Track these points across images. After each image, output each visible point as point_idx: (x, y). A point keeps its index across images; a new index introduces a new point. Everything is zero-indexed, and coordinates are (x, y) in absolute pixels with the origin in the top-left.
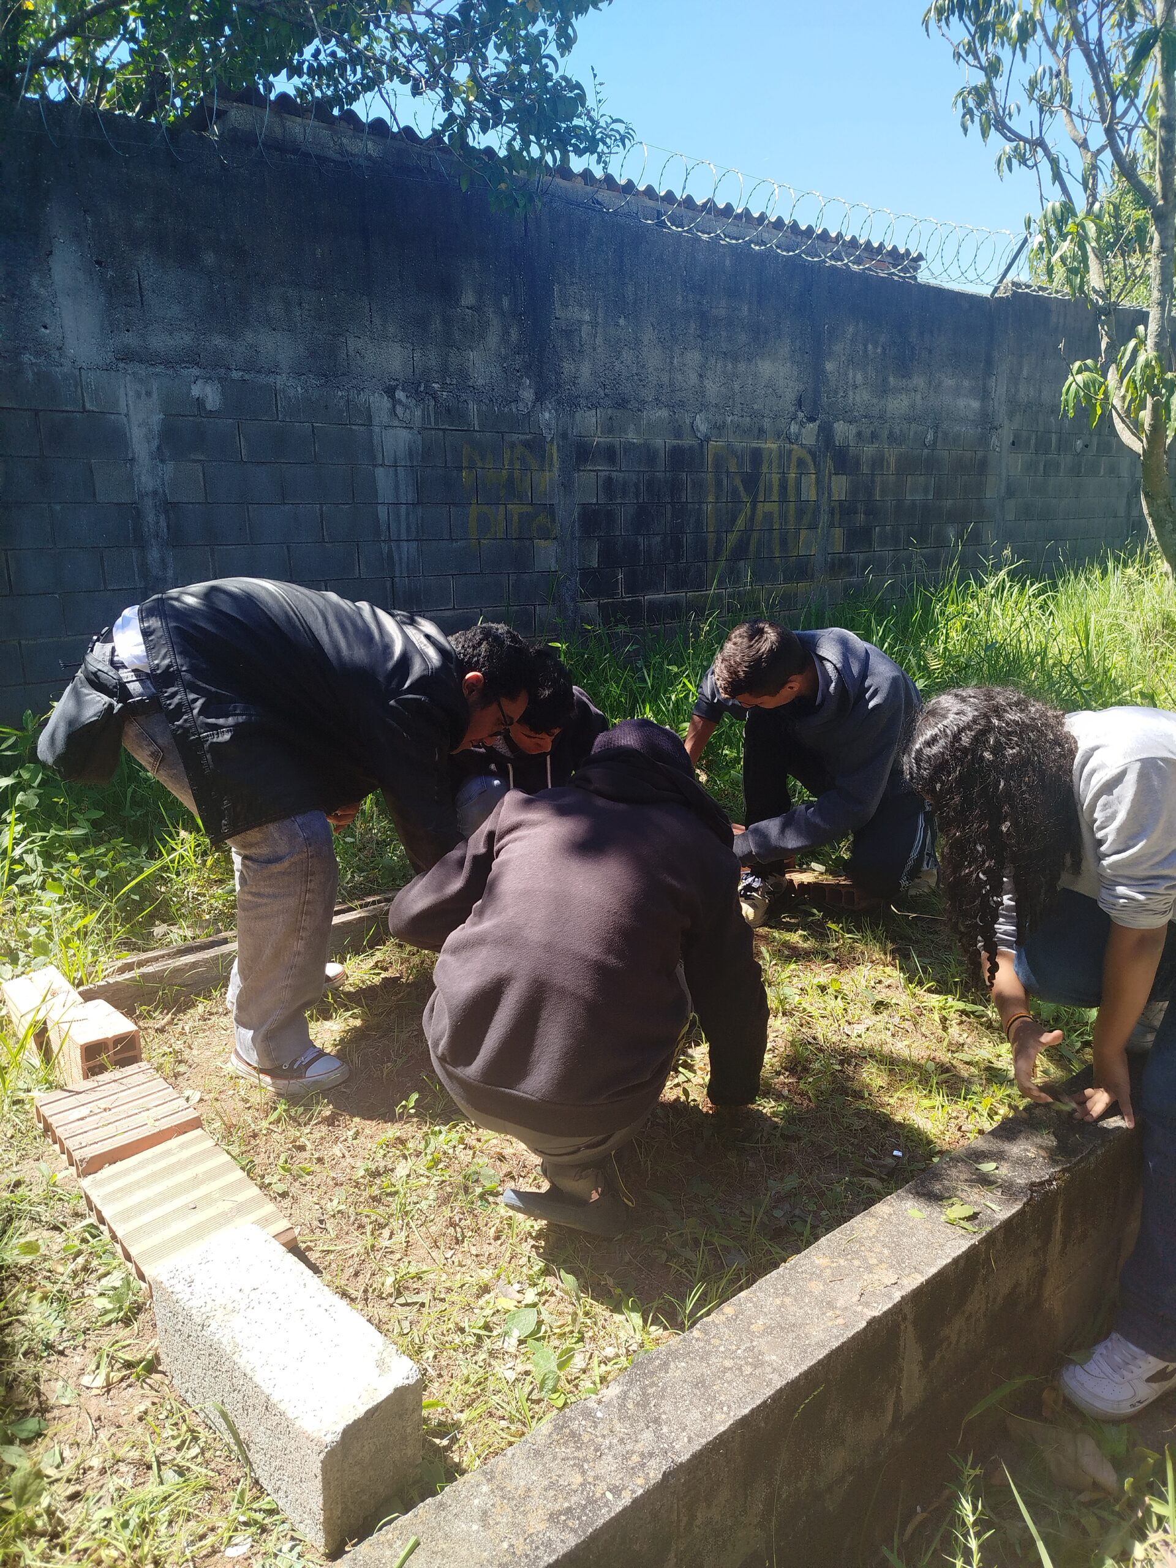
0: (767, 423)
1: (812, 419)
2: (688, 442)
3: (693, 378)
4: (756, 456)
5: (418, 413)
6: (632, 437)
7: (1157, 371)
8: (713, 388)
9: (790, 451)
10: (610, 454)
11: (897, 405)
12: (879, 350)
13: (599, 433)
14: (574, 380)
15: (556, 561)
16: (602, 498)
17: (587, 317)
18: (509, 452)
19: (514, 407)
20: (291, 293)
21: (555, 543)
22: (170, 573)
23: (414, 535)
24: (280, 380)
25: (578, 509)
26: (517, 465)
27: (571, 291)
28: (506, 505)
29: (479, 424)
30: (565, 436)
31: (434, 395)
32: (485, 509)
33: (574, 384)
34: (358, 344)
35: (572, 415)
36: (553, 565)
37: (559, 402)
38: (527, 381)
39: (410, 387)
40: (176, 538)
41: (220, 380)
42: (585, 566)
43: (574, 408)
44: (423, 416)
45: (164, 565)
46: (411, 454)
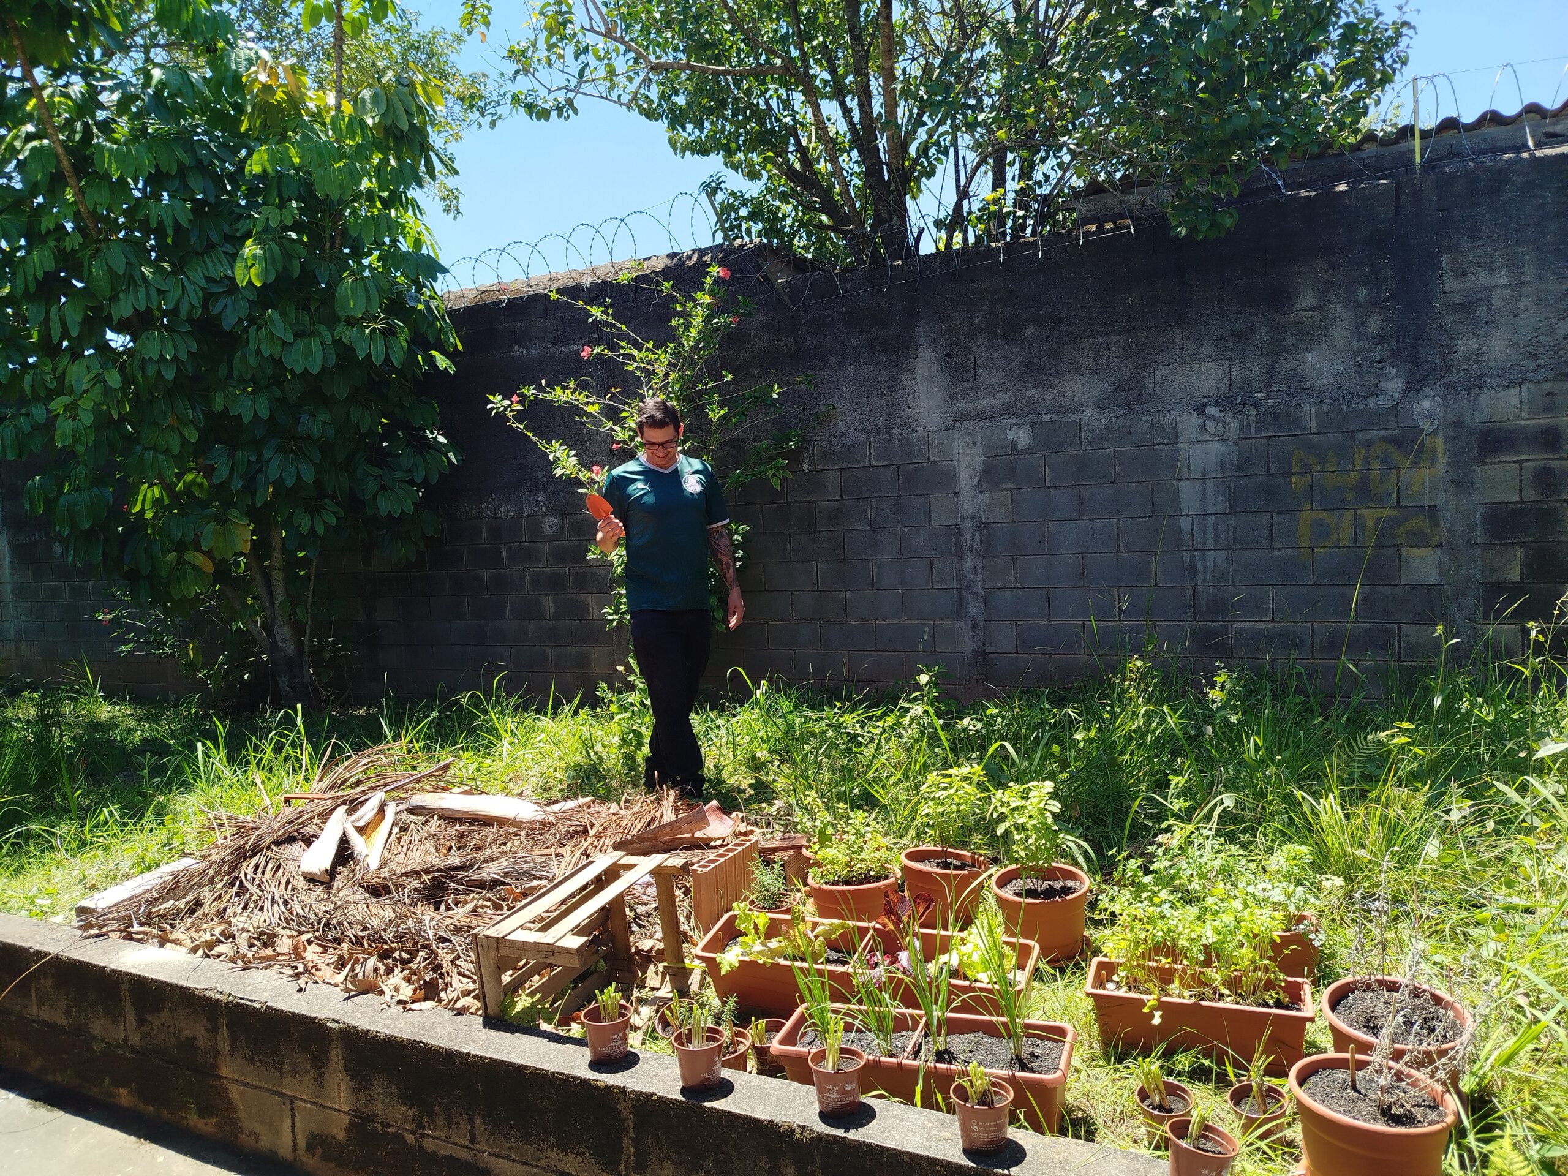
5: (1235, 425)
10: (1547, 438)
13: (1524, 415)
14: (1477, 357)
15: (1440, 573)
16: (1530, 495)
17: (1502, 280)
18: (1363, 451)
19: (1372, 403)
20: (1100, 341)
21: (1439, 551)
22: (980, 577)
23: (1223, 544)
24: (1086, 416)
25: (1481, 510)
26: (1376, 465)
27: (1472, 256)
28: (1355, 510)
29: (1318, 425)
30: (1458, 424)
31: (1256, 405)
32: (1323, 515)
33: (1477, 362)
34: (1167, 371)
35: (1473, 399)
36: (1433, 578)
37: (1449, 387)
38: (1394, 371)
39: (1225, 401)
40: (986, 551)
41: (1031, 424)
42: (1495, 579)
43: (1475, 391)
44: (1241, 428)
45: (975, 571)
46: (1223, 466)
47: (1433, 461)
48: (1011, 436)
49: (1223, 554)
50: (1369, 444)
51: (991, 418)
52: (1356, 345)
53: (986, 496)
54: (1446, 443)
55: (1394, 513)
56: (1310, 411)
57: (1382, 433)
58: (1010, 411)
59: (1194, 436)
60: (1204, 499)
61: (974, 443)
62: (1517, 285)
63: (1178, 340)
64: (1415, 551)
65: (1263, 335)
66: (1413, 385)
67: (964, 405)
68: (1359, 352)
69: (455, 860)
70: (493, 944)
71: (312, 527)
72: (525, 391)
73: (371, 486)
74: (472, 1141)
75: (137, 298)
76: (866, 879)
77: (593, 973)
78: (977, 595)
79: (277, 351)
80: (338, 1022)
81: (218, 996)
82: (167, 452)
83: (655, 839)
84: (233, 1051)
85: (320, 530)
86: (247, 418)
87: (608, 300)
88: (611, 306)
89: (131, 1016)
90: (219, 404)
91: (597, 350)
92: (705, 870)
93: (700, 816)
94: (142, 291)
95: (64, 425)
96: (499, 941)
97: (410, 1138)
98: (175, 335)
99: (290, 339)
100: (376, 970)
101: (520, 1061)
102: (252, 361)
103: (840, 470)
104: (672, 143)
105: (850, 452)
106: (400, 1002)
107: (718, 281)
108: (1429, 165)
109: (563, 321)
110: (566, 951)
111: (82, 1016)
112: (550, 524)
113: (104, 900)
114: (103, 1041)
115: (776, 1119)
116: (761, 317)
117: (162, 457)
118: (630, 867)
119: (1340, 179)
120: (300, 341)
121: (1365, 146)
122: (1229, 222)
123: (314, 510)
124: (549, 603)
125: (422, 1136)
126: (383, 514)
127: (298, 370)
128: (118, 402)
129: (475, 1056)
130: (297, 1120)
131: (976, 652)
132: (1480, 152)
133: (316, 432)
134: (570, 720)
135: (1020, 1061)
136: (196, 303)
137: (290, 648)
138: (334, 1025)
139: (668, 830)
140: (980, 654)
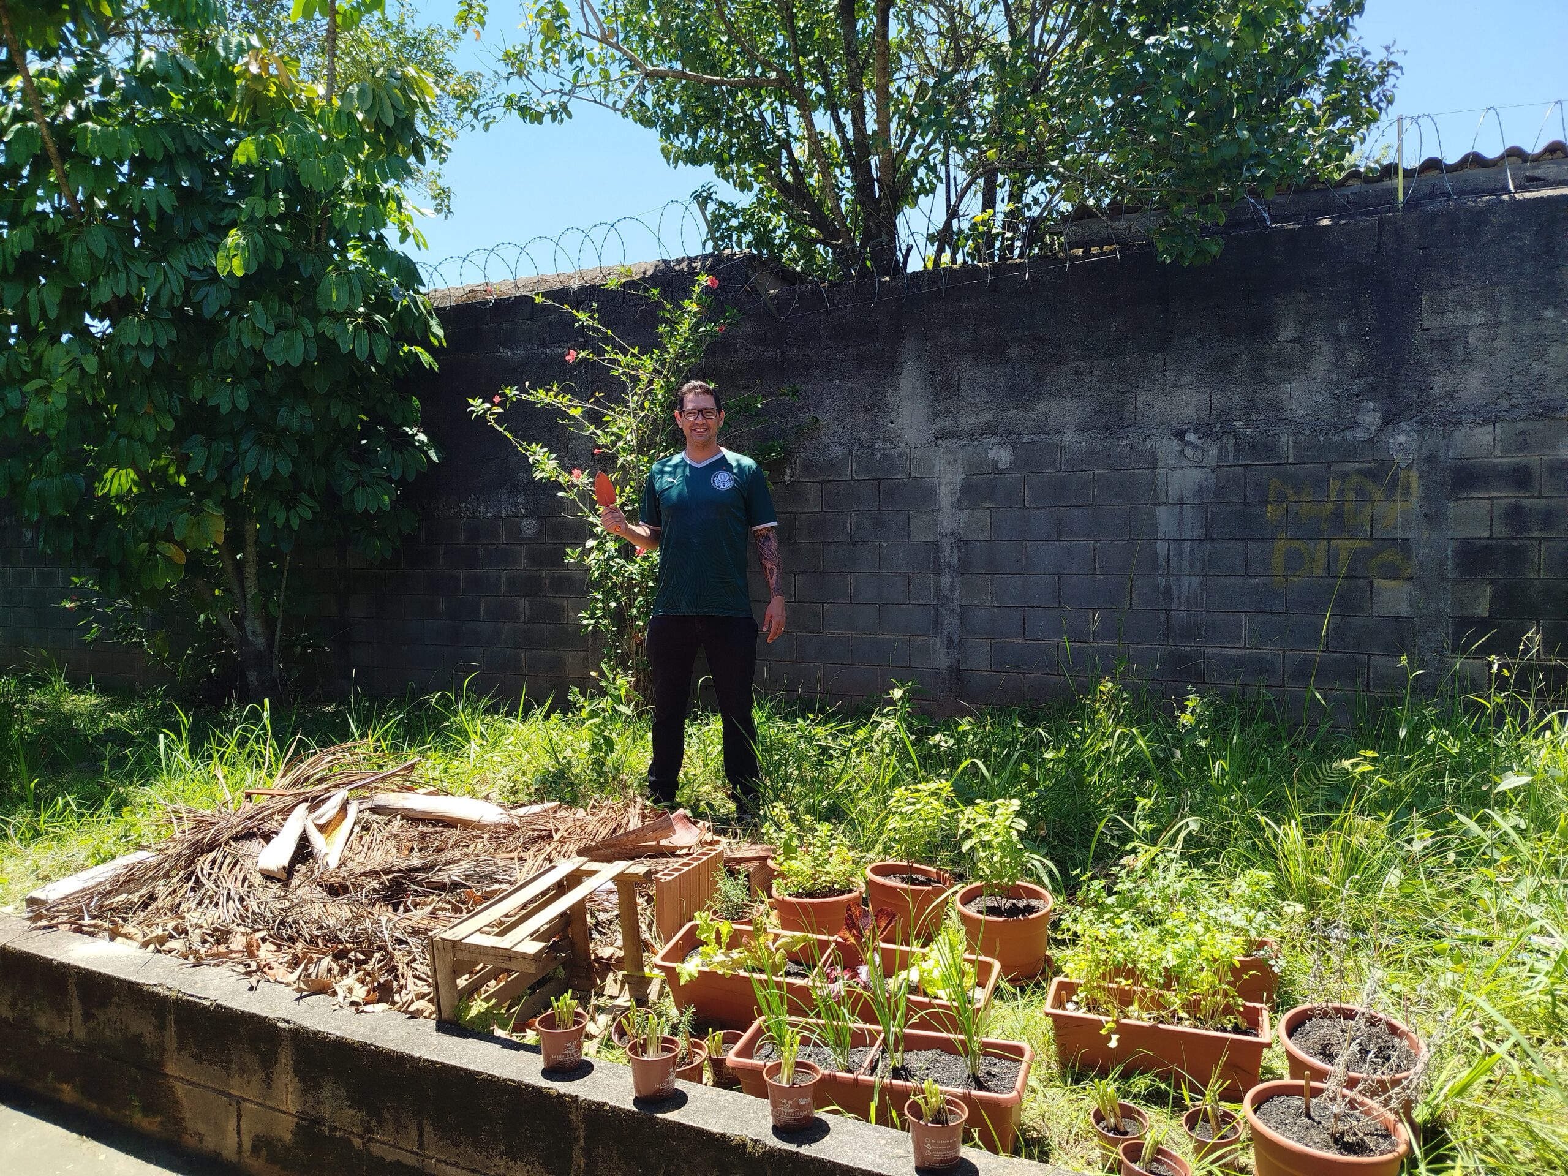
5: (1213, 452)
10: (1521, 477)
13: (1498, 452)
14: (1452, 394)
15: (1411, 606)
16: (1501, 531)
17: (1480, 320)
18: (1338, 483)
19: (1349, 435)
20: (1084, 364)
21: (1410, 584)
22: (957, 594)
23: (1198, 570)
24: (1067, 438)
25: (1452, 544)
26: (1351, 496)
27: (1451, 294)
28: (1329, 540)
29: (1295, 457)
30: (1432, 460)
31: (1234, 433)
32: (1298, 544)
33: (1452, 399)
34: (1148, 397)
35: (1447, 435)
36: (1404, 610)
37: (1424, 422)
38: (1371, 405)
39: (1203, 428)
40: (964, 568)
41: (1012, 444)
42: (1465, 612)
43: (1450, 427)
44: (1220, 454)
45: (953, 588)
46: (1200, 492)
47: (1407, 494)
48: (992, 455)
49: (1199, 580)
50: (1345, 476)
51: (973, 436)
52: (1335, 377)
53: (966, 512)
54: (1420, 477)
55: (1367, 544)
56: (1287, 442)
57: (1358, 465)
58: (990, 430)
59: (1172, 462)
60: (1181, 523)
61: (956, 461)
62: (1494, 325)
63: (1160, 366)
64: (1388, 583)
65: (1244, 364)
66: (1390, 420)
67: (947, 423)
68: (1337, 385)
69: (416, 861)
70: (449, 948)
71: (287, 521)
72: (507, 391)
73: (349, 482)
74: (421, 1147)
75: (117, 285)
76: (831, 892)
77: (550, 979)
78: (953, 611)
79: (258, 343)
80: (288, 1022)
81: (167, 993)
82: (142, 440)
83: (620, 846)
84: (181, 1048)
85: (295, 524)
86: (225, 409)
87: (595, 305)
88: (598, 310)
89: (77, 1011)
90: (197, 392)
91: (582, 354)
92: (669, 878)
93: (666, 824)
94: (123, 276)
95: (37, 408)
96: (455, 945)
97: (357, 1142)
98: (155, 322)
99: (271, 331)
100: (330, 970)
101: (472, 1067)
102: (233, 351)
103: (822, 482)
104: (665, 153)
105: (832, 464)
106: (353, 1004)
107: (706, 290)
108: (1412, 204)
109: (549, 323)
110: (524, 956)
111: (28, 1009)
112: (529, 526)
113: (54, 892)
114: (47, 1034)
115: (729, 1132)
116: (748, 327)
117: (136, 445)
118: (592, 873)
119: (1324, 214)
120: (281, 332)
121: (1350, 182)
122: (1215, 249)
123: (290, 504)
124: (524, 606)
125: (370, 1140)
126: (360, 509)
127: (279, 363)
128: (93, 388)
129: (427, 1061)
130: (243, 1120)
131: (949, 668)
132: (1462, 193)
133: (295, 425)
134: (540, 724)
135: (977, 1079)
136: (178, 292)
137: (260, 642)
138: (284, 1025)
139: (633, 837)
140: (956, 672)
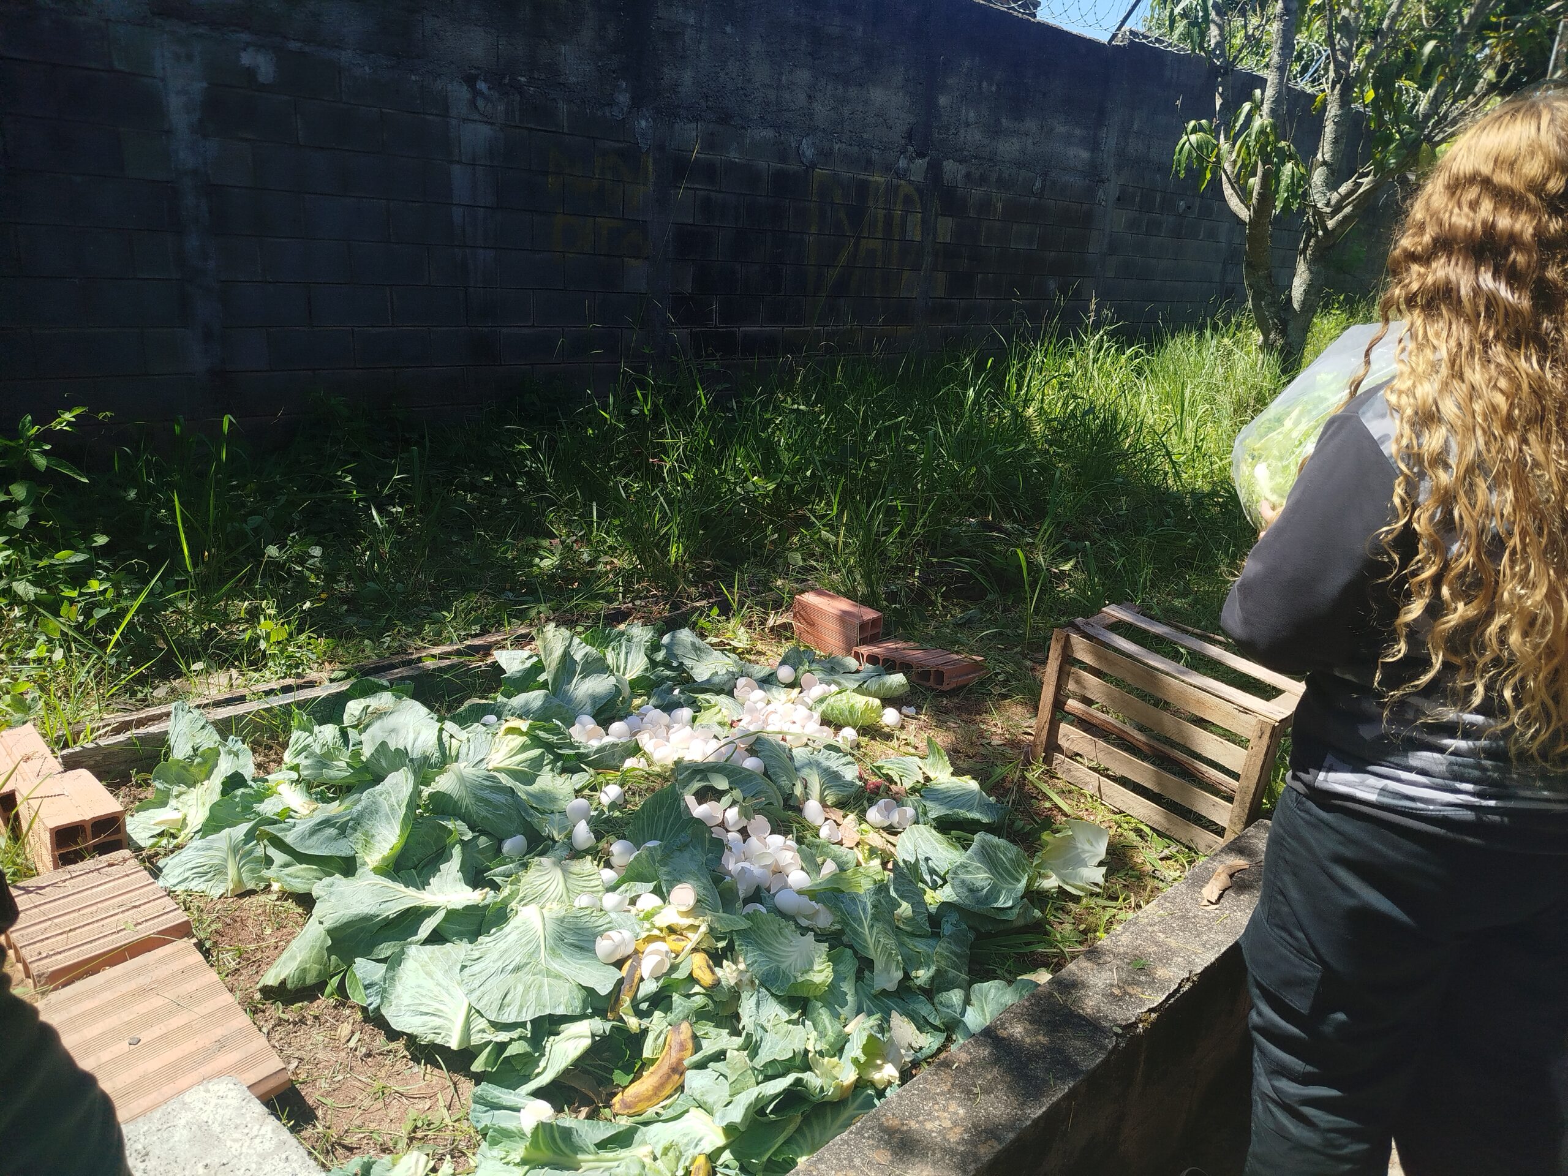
0: (875, 154)
1: (921, 155)
2: (793, 167)
3: (802, 99)
4: (863, 187)
6: (734, 155)
7: (1271, 138)
8: (821, 111)
9: (898, 187)
10: (709, 172)
11: (1008, 148)
12: (994, 89)
14: (675, 88)
15: (647, 283)
16: (699, 219)
17: (692, 20)
18: (600, 160)
19: (608, 112)
21: (647, 263)
22: (212, 264)
23: (492, 242)
24: (346, 56)
25: (673, 228)
26: (609, 175)
28: (595, 217)
29: (569, 126)
30: (662, 148)
31: (519, 89)
32: (572, 220)
33: (675, 92)
34: (436, 24)
35: (671, 126)
36: (643, 287)
37: (657, 111)
38: (624, 85)
39: (493, 77)
40: (219, 226)
41: (274, 50)
42: (678, 290)
43: (673, 119)
44: (507, 111)
45: (204, 254)
46: (491, 153)
47: (646, 178)
48: (245, 59)
49: (492, 253)
50: (605, 154)
51: (215, 24)
52: (598, 48)
54: (654, 163)
55: (620, 224)
56: (563, 107)
57: (614, 144)
58: (241, 21)
59: (464, 112)
60: (474, 189)
61: (189, 58)
62: (700, 29)
64: (633, 262)
65: (526, 11)
66: (637, 102)
68: (600, 57)
78: (208, 289)
131: (211, 371)
140: (218, 373)
